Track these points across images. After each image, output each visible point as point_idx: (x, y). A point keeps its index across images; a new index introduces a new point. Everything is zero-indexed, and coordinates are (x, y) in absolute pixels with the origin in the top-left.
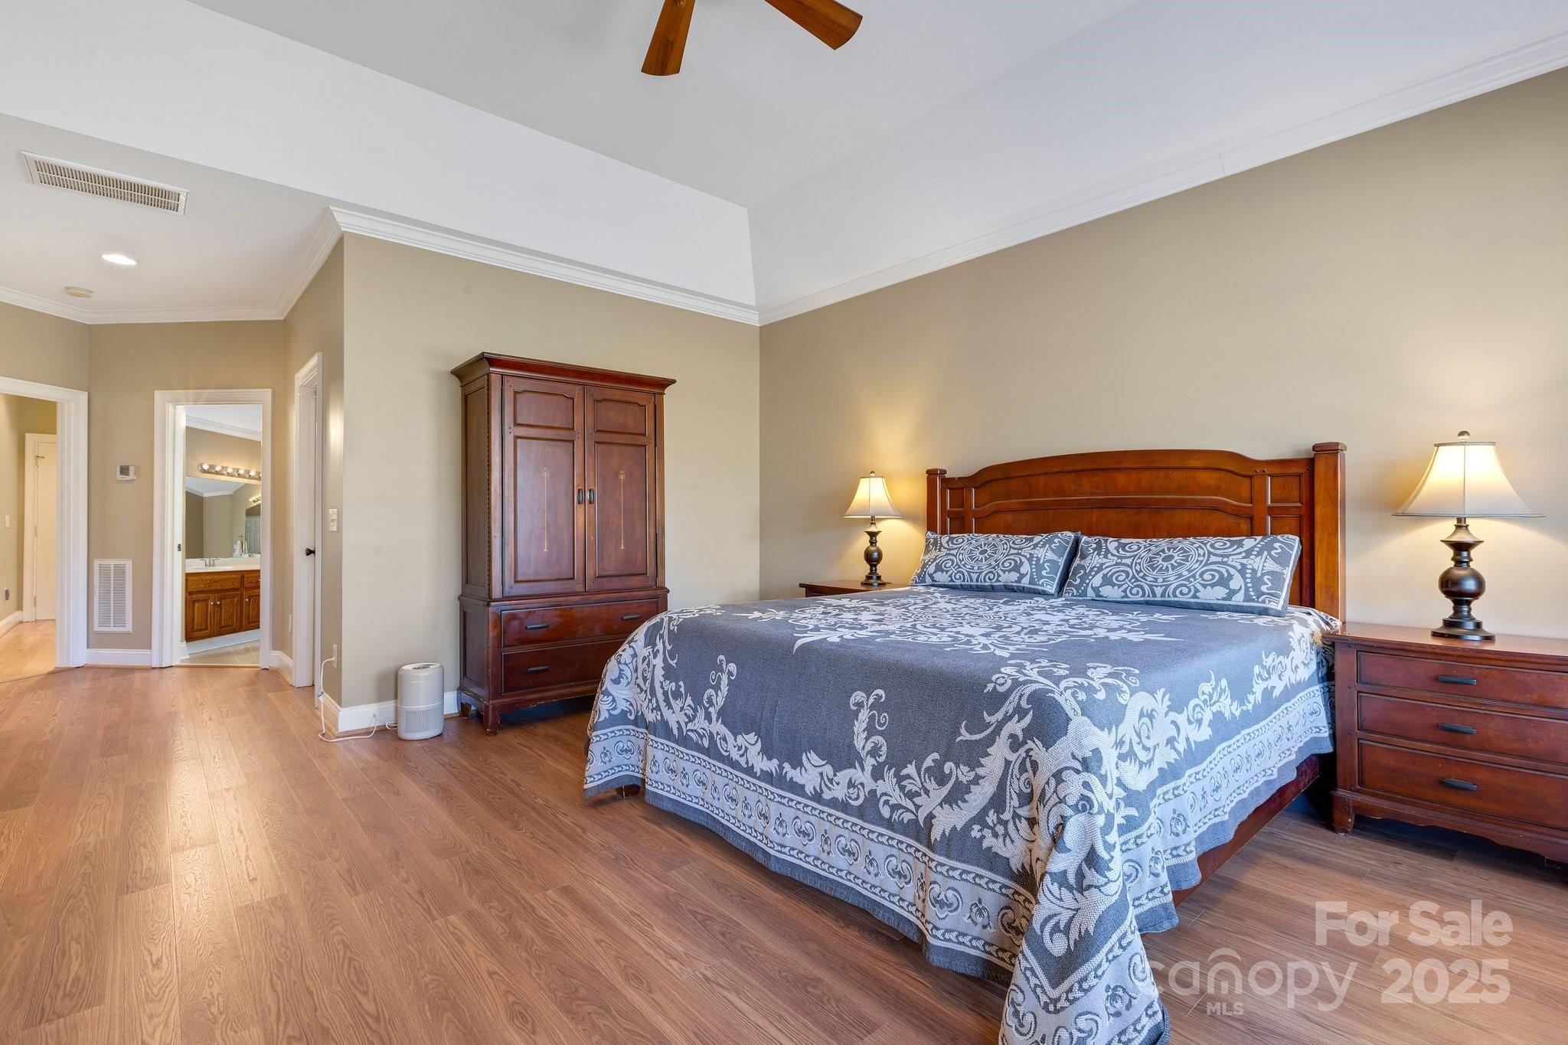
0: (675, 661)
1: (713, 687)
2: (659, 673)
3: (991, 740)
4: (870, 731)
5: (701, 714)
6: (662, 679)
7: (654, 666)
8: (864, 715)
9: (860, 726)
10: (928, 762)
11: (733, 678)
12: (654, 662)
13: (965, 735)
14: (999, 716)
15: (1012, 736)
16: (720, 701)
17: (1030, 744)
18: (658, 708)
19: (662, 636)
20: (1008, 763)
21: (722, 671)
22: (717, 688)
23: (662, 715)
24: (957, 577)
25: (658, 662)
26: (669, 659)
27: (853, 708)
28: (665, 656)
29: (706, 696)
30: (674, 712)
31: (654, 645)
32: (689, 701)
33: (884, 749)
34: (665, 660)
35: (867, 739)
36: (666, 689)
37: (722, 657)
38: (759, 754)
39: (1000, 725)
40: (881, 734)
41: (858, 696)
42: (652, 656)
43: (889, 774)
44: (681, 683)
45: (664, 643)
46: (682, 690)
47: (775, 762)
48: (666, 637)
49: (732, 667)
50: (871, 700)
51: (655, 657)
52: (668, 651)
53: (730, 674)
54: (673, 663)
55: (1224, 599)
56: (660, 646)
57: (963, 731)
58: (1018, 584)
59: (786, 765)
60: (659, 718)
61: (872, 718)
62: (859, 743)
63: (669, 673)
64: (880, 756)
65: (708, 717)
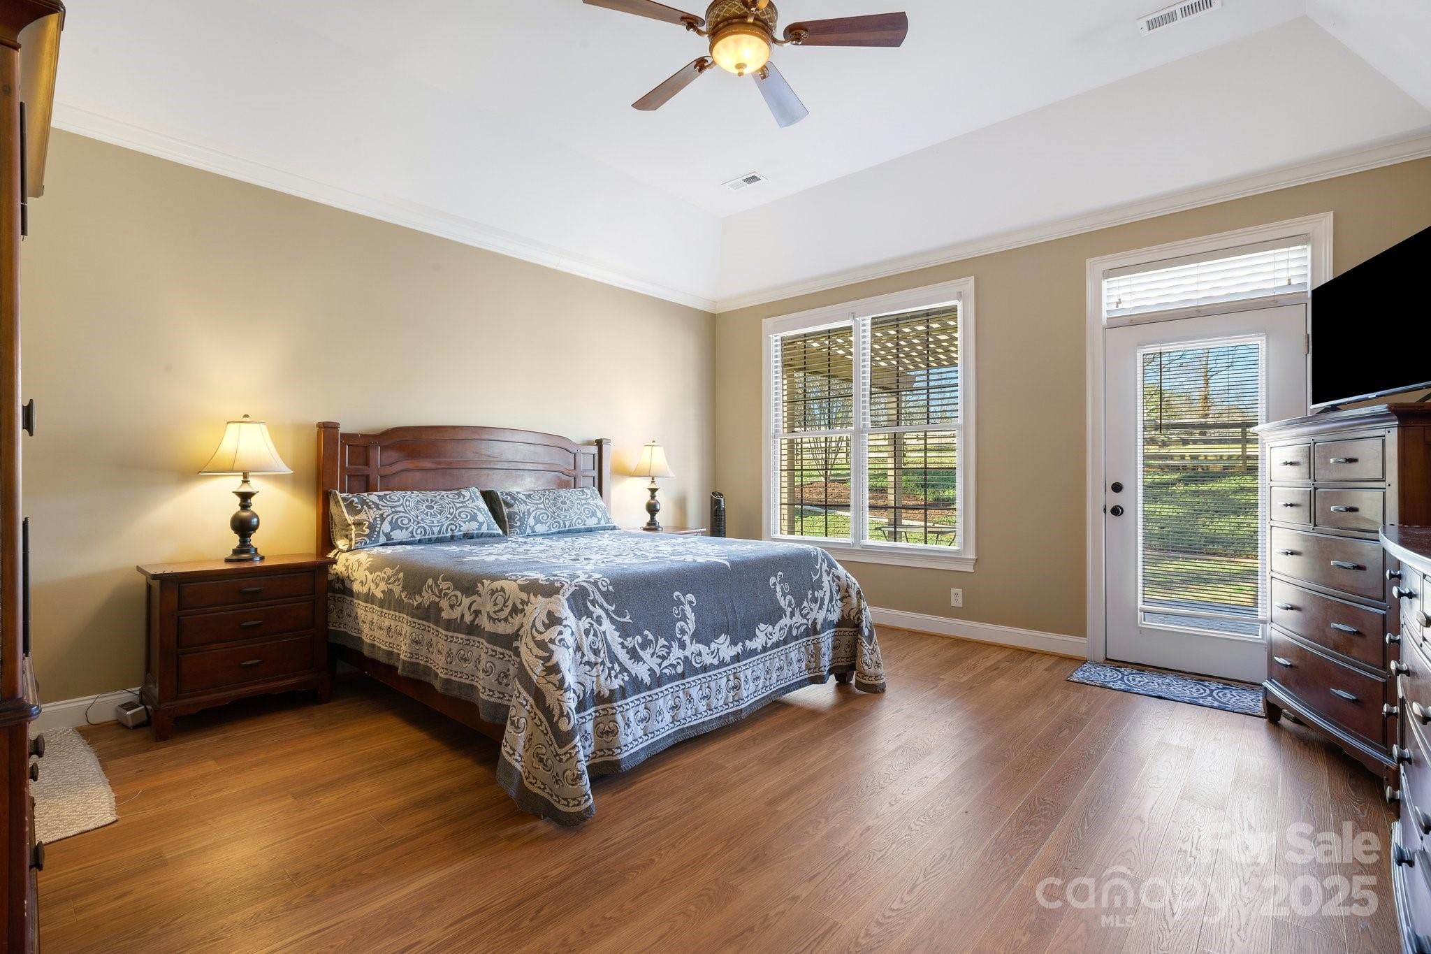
0: (628, 617)
1: (679, 620)
2: (614, 637)
3: (821, 575)
4: (784, 595)
5: (675, 645)
6: (620, 640)
7: (604, 633)
8: (778, 588)
9: (779, 594)
10: (810, 596)
11: (694, 605)
12: (603, 628)
13: (815, 578)
14: (819, 565)
15: (826, 571)
16: (692, 626)
17: (832, 571)
18: (624, 669)
19: (594, 602)
20: (829, 581)
21: (682, 604)
22: (684, 618)
23: (630, 674)
24: (419, 532)
25: (607, 626)
26: (619, 619)
27: (773, 587)
28: (611, 618)
29: (677, 630)
30: (644, 662)
31: (589, 614)
32: (662, 641)
33: (793, 600)
34: (613, 621)
35: (784, 599)
36: (630, 646)
37: (677, 593)
38: (728, 647)
39: (821, 567)
40: (788, 594)
41: (772, 580)
42: (595, 625)
43: (797, 613)
44: (646, 632)
45: (602, 607)
46: (651, 637)
47: (740, 644)
48: (601, 600)
49: (690, 597)
50: (778, 579)
51: (600, 625)
52: (612, 612)
53: (690, 603)
54: (627, 619)
55: (597, 524)
56: (598, 611)
57: (813, 576)
58: (478, 531)
59: (747, 642)
60: (627, 678)
61: (782, 588)
62: (782, 603)
63: (624, 631)
64: (792, 605)
65: (682, 646)
